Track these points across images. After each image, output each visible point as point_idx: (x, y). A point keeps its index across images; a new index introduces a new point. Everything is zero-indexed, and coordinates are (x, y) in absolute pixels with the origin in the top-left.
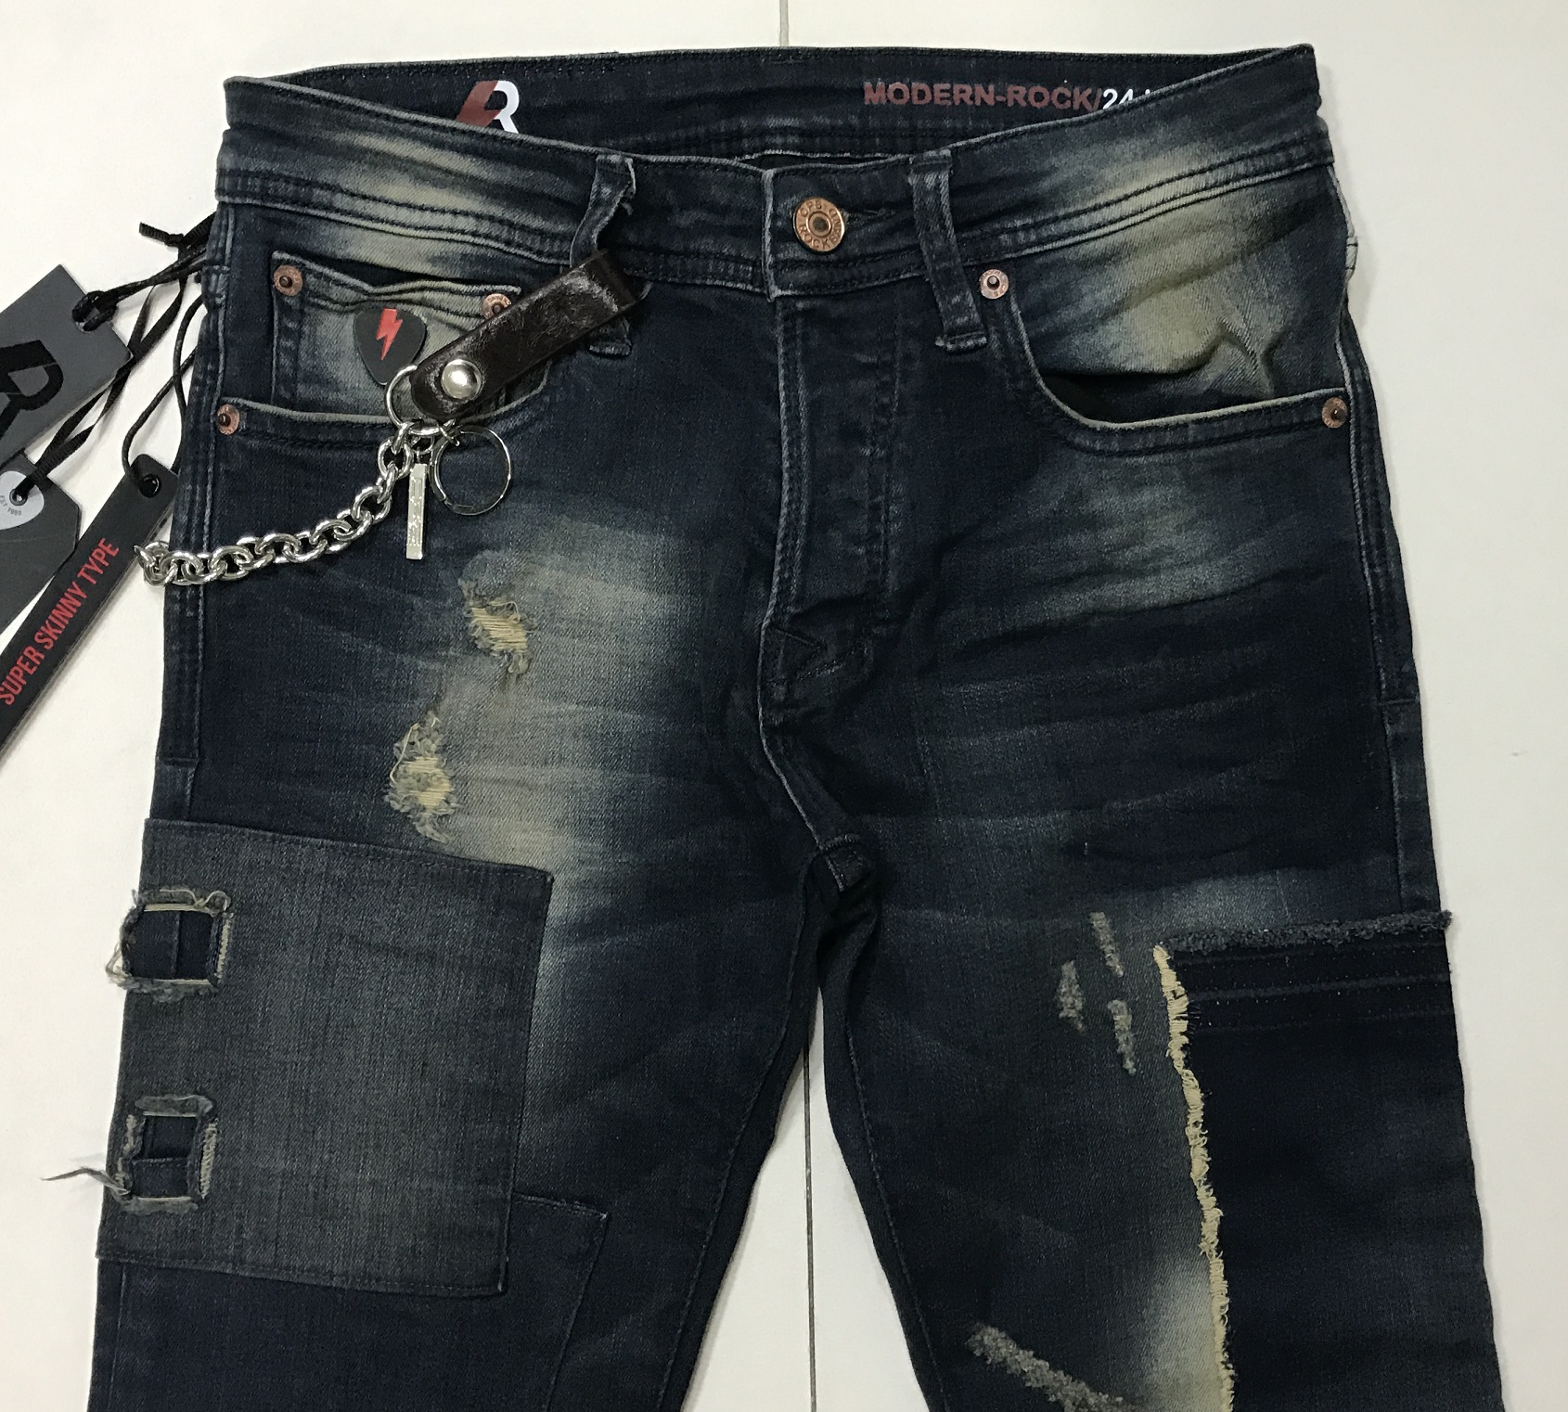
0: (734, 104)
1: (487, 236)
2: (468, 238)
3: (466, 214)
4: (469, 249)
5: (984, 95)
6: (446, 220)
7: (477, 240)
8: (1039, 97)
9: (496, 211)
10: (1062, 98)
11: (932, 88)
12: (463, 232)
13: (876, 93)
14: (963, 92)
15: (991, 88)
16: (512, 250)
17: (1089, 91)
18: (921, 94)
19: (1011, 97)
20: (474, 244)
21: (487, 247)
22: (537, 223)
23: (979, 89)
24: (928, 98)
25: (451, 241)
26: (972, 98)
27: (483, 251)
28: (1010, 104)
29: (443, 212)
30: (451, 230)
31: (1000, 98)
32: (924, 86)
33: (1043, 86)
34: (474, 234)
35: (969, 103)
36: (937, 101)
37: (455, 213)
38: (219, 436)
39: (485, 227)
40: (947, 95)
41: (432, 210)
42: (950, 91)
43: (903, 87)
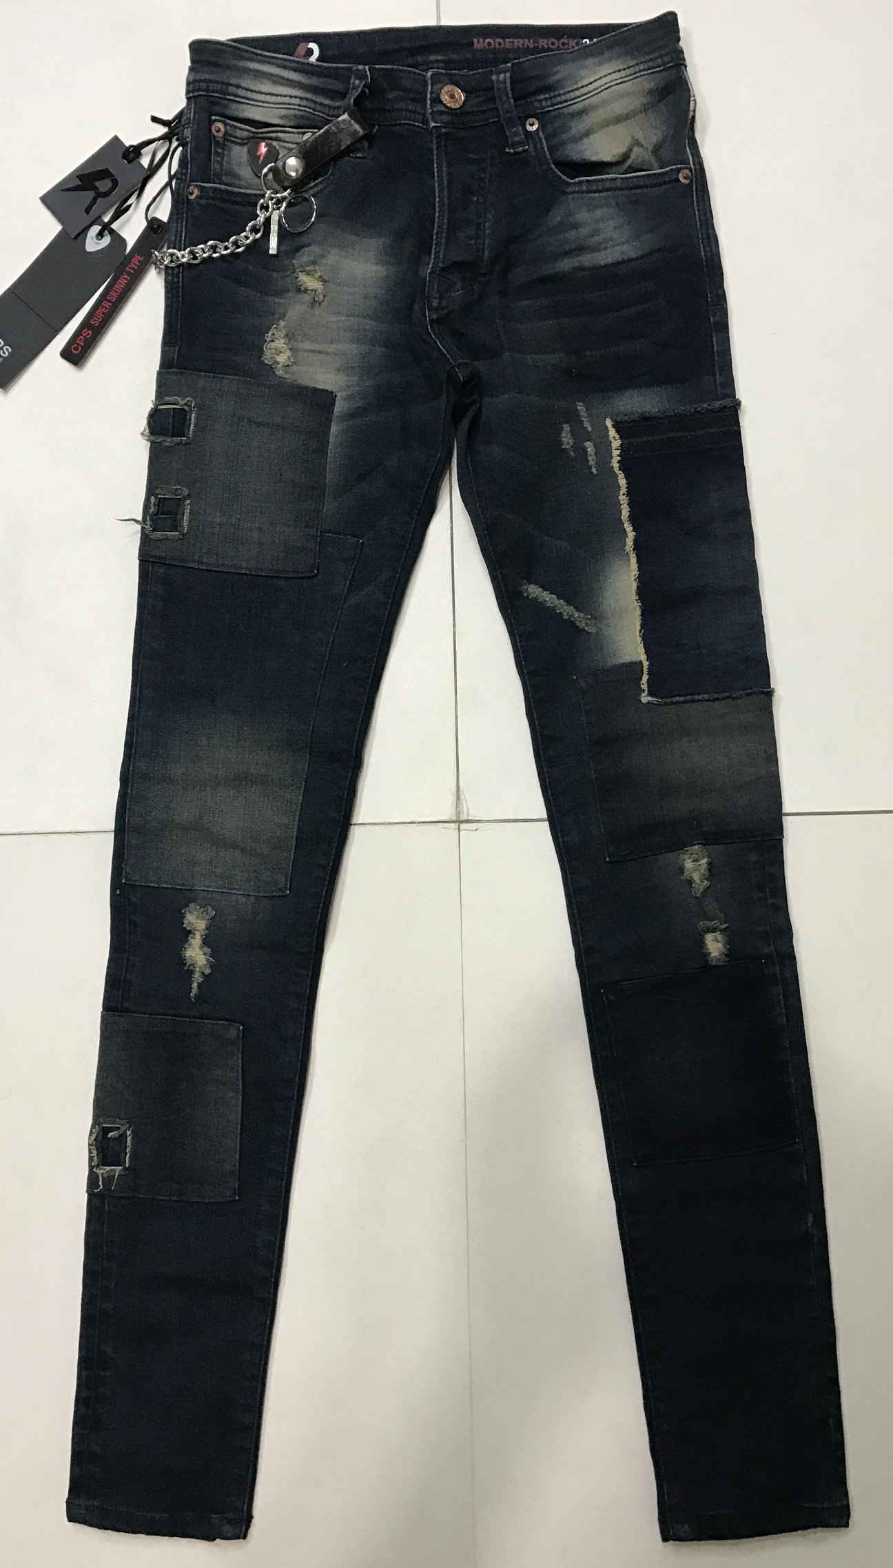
0: (414, 52)
1: (305, 106)
2: (297, 107)
3: (295, 97)
4: (297, 112)
5: (529, 45)
6: (287, 100)
7: (300, 108)
8: (553, 44)
9: (309, 95)
10: (564, 44)
11: (504, 41)
12: (294, 105)
13: (479, 44)
14: (519, 42)
15: (531, 41)
16: (316, 113)
17: (576, 40)
18: (500, 44)
19: (540, 43)
20: (298, 110)
21: (305, 111)
22: (327, 102)
23: (526, 41)
24: (503, 45)
25: (289, 109)
26: (523, 44)
27: (303, 113)
28: (540, 47)
29: (286, 96)
30: (289, 104)
31: (536, 45)
32: (501, 40)
33: (554, 38)
34: (299, 105)
35: (521, 46)
36: (507, 46)
37: (291, 97)
38: (189, 201)
39: (304, 103)
40: (511, 44)
41: (281, 96)
42: (513, 42)
43: (491, 40)
